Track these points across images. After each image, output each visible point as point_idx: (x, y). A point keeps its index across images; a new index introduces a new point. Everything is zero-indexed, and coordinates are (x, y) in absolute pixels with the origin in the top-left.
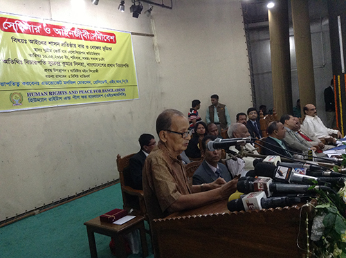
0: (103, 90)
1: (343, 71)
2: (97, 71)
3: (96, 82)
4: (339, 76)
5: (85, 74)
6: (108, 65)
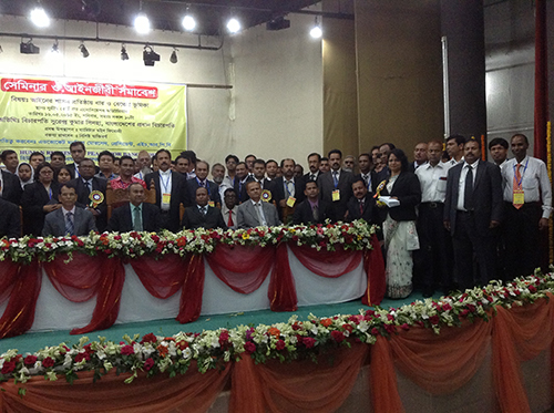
3: (114, 144)
5: (100, 133)
6: (139, 124)
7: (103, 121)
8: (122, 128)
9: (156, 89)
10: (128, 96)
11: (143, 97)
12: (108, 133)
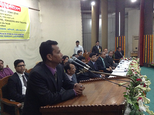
0: (12, 34)
1: (119, 35)
2: (9, 24)
3: (8, 29)
4: (118, 37)
5: (3, 25)
6: (16, 22)
7: (4, 19)
8: (10, 23)
9: (20, 8)
10: (12, 9)
11: (16, 10)
12: (6, 25)
